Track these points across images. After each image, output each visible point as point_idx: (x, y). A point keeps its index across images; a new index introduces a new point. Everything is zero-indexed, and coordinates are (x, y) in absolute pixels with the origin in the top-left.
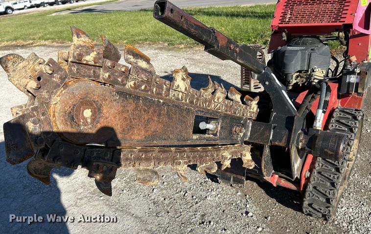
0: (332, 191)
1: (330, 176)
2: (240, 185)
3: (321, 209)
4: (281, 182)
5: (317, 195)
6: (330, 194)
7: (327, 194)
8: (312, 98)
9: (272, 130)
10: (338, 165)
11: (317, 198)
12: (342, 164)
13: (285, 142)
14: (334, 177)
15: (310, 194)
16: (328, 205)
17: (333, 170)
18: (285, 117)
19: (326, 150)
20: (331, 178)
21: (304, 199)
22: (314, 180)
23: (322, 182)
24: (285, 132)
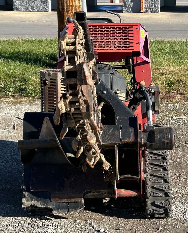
0: (167, 186)
1: (161, 175)
2: (79, 211)
3: (162, 204)
4: (121, 192)
5: (156, 192)
6: (166, 189)
7: (164, 189)
8: (133, 109)
9: (120, 130)
10: (163, 165)
11: (157, 195)
12: (166, 164)
13: (133, 138)
14: (164, 175)
15: (151, 193)
16: (167, 198)
17: (162, 170)
18: (127, 118)
19: (163, 140)
20: (162, 176)
21: (147, 200)
22: (150, 181)
23: (157, 181)
24: (132, 130)
